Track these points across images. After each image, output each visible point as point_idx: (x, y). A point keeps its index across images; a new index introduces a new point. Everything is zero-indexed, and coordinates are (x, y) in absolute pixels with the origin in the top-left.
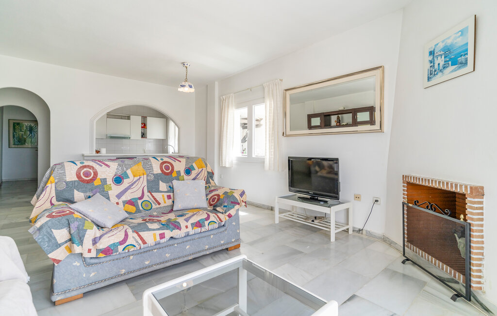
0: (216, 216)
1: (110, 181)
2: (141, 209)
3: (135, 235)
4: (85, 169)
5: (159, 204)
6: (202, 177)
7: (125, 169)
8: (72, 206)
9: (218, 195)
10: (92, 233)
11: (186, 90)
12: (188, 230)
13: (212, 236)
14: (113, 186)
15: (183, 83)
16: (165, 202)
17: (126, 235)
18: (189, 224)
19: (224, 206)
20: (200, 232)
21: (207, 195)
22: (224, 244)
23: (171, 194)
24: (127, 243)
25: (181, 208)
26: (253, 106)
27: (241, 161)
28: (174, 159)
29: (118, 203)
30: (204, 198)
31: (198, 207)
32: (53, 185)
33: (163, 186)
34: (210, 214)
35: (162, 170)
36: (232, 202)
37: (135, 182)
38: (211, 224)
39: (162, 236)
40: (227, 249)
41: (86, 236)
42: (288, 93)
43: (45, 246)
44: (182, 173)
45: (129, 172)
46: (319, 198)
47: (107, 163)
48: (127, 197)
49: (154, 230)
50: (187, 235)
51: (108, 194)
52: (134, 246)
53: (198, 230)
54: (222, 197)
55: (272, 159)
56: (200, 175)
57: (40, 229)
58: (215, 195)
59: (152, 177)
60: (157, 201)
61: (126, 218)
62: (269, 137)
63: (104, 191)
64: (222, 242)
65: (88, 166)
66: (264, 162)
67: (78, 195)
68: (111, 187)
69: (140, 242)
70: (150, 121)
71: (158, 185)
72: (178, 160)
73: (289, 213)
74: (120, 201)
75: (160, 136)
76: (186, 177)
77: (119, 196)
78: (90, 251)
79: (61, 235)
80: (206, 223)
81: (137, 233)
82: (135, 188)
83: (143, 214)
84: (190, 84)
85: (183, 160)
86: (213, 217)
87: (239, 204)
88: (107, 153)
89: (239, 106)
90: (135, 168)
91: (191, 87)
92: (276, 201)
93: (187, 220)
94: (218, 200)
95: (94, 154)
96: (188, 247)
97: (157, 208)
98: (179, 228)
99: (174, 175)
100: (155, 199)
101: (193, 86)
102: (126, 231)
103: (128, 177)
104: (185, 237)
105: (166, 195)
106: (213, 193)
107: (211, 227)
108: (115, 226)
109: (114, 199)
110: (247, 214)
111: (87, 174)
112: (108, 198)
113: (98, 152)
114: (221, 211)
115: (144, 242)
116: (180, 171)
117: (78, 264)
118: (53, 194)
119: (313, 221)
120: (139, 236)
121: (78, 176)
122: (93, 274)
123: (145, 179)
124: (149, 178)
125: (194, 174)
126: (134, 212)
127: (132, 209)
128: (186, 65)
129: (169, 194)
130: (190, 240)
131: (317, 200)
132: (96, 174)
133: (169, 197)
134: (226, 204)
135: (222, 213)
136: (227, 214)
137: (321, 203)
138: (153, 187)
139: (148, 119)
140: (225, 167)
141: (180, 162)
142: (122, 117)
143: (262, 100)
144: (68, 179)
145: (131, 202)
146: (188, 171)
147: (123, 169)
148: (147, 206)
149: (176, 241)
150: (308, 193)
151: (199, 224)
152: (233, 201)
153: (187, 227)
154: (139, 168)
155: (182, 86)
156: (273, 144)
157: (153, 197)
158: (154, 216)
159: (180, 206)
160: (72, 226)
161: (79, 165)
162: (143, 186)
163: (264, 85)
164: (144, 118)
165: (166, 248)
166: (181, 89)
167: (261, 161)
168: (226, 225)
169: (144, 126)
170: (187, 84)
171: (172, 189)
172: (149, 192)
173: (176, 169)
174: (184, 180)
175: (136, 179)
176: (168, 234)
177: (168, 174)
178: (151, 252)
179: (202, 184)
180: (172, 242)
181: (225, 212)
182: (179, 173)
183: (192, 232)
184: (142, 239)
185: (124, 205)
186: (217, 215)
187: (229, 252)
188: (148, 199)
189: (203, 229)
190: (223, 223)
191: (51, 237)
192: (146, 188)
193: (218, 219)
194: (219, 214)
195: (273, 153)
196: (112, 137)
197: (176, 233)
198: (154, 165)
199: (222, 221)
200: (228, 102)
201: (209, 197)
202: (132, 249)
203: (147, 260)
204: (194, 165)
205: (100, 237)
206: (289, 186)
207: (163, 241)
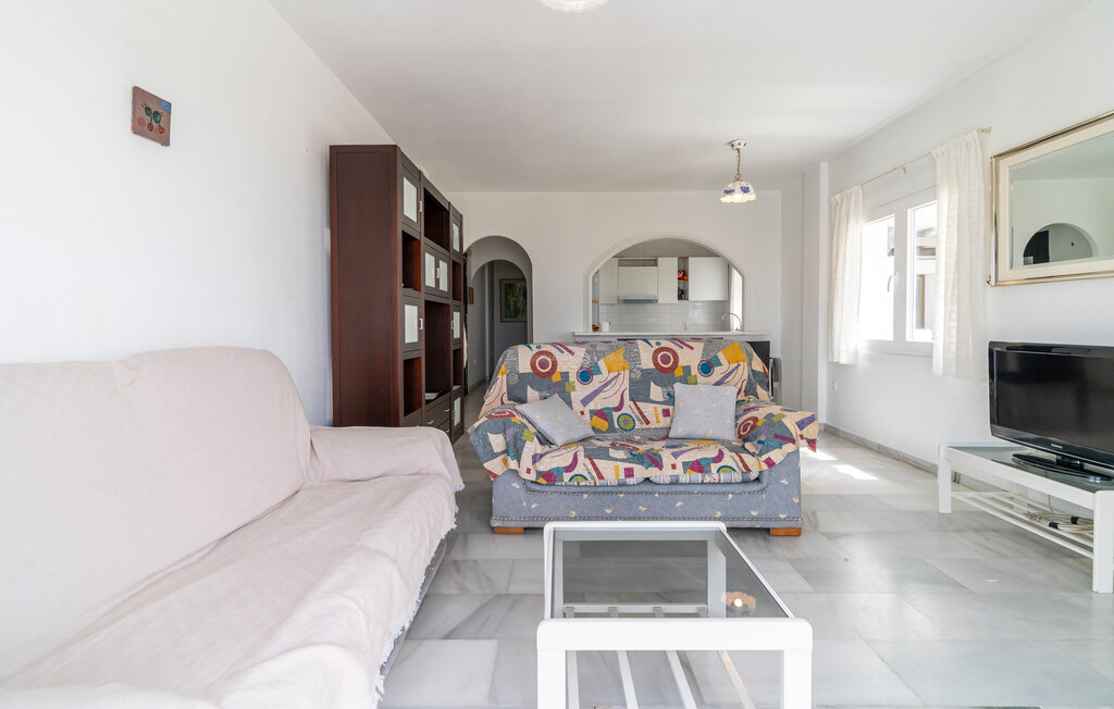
0: (737, 459)
1: (573, 378)
2: (617, 426)
3: (588, 462)
4: (542, 357)
5: (648, 423)
6: (736, 379)
7: (596, 359)
8: (520, 407)
9: (755, 419)
10: (531, 447)
11: (738, 197)
12: (675, 472)
13: (730, 496)
14: (578, 385)
15: (730, 186)
16: (658, 422)
17: (575, 459)
18: (679, 462)
19: (760, 442)
20: (702, 483)
21: (737, 418)
22: (757, 519)
23: (671, 408)
24: (575, 472)
25: (683, 435)
26: (909, 210)
27: (880, 351)
28: (682, 342)
29: (582, 413)
30: (730, 421)
31: (713, 437)
32: (505, 376)
33: (656, 392)
34: (726, 451)
35: (656, 364)
36: (776, 436)
37: (610, 382)
38: (724, 472)
39: (629, 473)
40: (768, 530)
41: (525, 450)
42: (1005, 164)
43: (480, 451)
44: (695, 371)
45: (602, 364)
46: (1088, 466)
47: (570, 348)
48: (595, 405)
49: (616, 460)
50: (675, 482)
51: (569, 396)
52: (586, 479)
53: (698, 477)
54: (759, 424)
55: (953, 348)
56: (731, 376)
57: (477, 430)
58: (749, 419)
59: (638, 375)
60: (644, 417)
61: (591, 437)
62: (946, 289)
63: (564, 391)
64: (754, 513)
65: (546, 353)
66: (929, 356)
67: (532, 393)
68: (574, 387)
69: (594, 474)
70: (695, 265)
71: (649, 389)
72: (688, 346)
73: (990, 494)
74: (586, 410)
75: (715, 294)
76: (700, 379)
77: (585, 402)
78: (528, 471)
79: (497, 441)
80: (714, 467)
81: (590, 459)
82: (609, 392)
83: (617, 435)
84: (744, 184)
85: (699, 347)
86: (729, 459)
87: (793, 442)
88: (610, 331)
89: (874, 214)
90: (612, 356)
91: (745, 190)
92: (942, 454)
93: (676, 455)
94: (753, 427)
95: (590, 332)
96: (679, 504)
97: (643, 429)
98: (660, 466)
99: (678, 373)
100: (641, 413)
101: (751, 189)
102: (575, 455)
103: (599, 372)
104: (671, 483)
105: (660, 408)
106: (749, 415)
107: (723, 477)
108: (567, 445)
109: (577, 406)
110: (875, 478)
111: (544, 364)
112: (569, 404)
113: (596, 328)
114: (752, 450)
115: (600, 477)
116: (689, 367)
117: (518, 487)
118: (505, 390)
119: (1054, 525)
120: (593, 464)
121: (533, 365)
122: (534, 506)
123: (627, 377)
124: (633, 375)
125: (718, 373)
126: (604, 430)
127: (603, 424)
128: (737, 146)
129: (666, 407)
130: (685, 493)
131: (1081, 470)
132: (555, 364)
133: (666, 413)
134: (763, 438)
135: (753, 455)
136: (764, 457)
137: (1092, 479)
138: (639, 392)
139: (692, 260)
140: (838, 363)
141: (692, 348)
142: (645, 263)
143: (929, 192)
144: (521, 371)
145: (602, 414)
146: (707, 368)
147: (592, 358)
148: (626, 422)
149: (657, 488)
150: (1047, 443)
151: (698, 466)
152: (778, 432)
153: (674, 467)
154: (617, 358)
155: (729, 192)
156: (955, 308)
157: (638, 409)
158: (633, 442)
159: (680, 430)
160: (508, 431)
161: (535, 350)
162: (622, 389)
163: (933, 152)
164: (683, 260)
165: (640, 496)
166: (727, 199)
167: (925, 353)
168: (765, 480)
169: (683, 276)
170: (737, 186)
171: (671, 398)
172: (632, 399)
173: (682, 362)
174: (696, 383)
175: (612, 375)
176: (641, 472)
177: (667, 371)
178: (614, 496)
179: (728, 393)
180: (647, 488)
181: (760, 455)
182: (687, 369)
183: (684, 478)
184: (596, 469)
185: (591, 417)
186: (740, 457)
187: (771, 538)
188: (630, 412)
189: (708, 479)
190: (754, 475)
191: (487, 444)
192: (627, 393)
193: (741, 465)
194: (744, 456)
195: (954, 332)
196: (627, 302)
197: (653, 472)
198: (642, 354)
199: (749, 470)
200: (849, 208)
201: (740, 422)
202: (583, 483)
203: (609, 507)
204: (721, 355)
205: (542, 456)
206: (992, 422)
207: (630, 481)
